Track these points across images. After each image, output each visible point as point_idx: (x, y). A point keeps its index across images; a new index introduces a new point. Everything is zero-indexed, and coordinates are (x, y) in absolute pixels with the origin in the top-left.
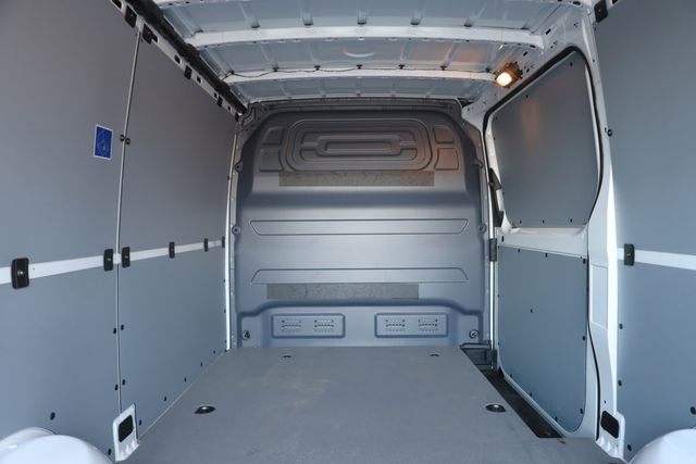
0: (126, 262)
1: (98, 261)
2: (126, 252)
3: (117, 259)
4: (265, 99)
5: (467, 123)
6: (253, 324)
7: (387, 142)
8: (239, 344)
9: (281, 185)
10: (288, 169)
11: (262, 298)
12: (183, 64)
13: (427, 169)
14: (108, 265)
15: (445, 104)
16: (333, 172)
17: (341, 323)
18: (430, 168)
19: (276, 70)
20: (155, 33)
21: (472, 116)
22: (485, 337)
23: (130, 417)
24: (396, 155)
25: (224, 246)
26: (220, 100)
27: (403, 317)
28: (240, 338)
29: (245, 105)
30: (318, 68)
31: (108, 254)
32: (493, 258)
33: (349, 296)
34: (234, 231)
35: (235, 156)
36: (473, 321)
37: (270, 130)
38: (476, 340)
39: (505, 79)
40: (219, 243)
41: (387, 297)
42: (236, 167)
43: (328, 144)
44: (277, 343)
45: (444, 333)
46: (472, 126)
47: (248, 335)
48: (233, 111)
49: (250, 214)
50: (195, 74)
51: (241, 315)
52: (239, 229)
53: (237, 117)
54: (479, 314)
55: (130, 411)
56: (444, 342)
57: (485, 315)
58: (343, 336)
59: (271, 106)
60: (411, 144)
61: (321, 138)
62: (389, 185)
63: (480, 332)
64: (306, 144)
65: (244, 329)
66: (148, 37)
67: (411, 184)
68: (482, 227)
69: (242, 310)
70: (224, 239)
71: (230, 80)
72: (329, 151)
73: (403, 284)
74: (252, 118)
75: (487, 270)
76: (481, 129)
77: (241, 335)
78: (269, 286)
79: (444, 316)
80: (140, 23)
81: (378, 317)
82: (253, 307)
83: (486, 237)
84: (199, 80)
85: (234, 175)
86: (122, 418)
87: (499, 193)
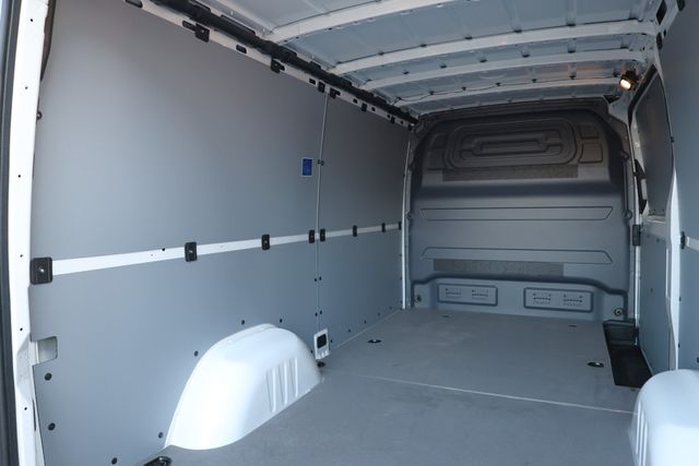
0: (323, 238)
1: (306, 237)
2: (322, 232)
3: (317, 236)
4: (432, 111)
5: (614, 118)
6: (423, 290)
7: (536, 140)
8: (413, 305)
9: (444, 180)
10: (450, 167)
11: (430, 270)
12: (360, 103)
13: (572, 163)
14: (312, 240)
15: (590, 102)
16: (487, 169)
17: (494, 294)
18: (575, 162)
19: (432, 93)
20: (338, 90)
21: (618, 111)
22: (630, 316)
23: (324, 336)
24: (544, 151)
25: (400, 228)
26: (393, 119)
27: (549, 292)
28: (413, 301)
29: (417, 117)
30: (464, 89)
31: (312, 233)
32: (638, 243)
33: (500, 271)
34: (409, 216)
35: (409, 159)
36: (618, 301)
37: (436, 136)
38: (621, 318)
39: (626, 84)
40: (397, 226)
41: (534, 273)
42: (410, 167)
43: (482, 145)
44: (442, 306)
45: (589, 309)
46: (618, 120)
47: (419, 299)
48: (406, 124)
49: (421, 204)
50: (369, 107)
51: (414, 283)
52: (412, 216)
53: (410, 128)
54: (624, 293)
55: (325, 332)
56: (589, 317)
57: (630, 295)
58: (496, 305)
59: (437, 116)
60: (557, 140)
61: (476, 140)
62: (536, 177)
63: (625, 311)
64: (466, 146)
65: (416, 293)
66: (333, 94)
67: (556, 176)
68: (627, 214)
69: (415, 278)
70: (400, 223)
71: (399, 104)
72: (485, 151)
73: (548, 264)
74: (422, 127)
75: (632, 254)
76: (627, 123)
77: (413, 299)
78: (435, 260)
79: (589, 294)
80: (328, 88)
81: (528, 291)
82: (422, 277)
83: (631, 223)
84: (373, 109)
85: (408, 173)
86: (320, 334)
87: (643, 182)
